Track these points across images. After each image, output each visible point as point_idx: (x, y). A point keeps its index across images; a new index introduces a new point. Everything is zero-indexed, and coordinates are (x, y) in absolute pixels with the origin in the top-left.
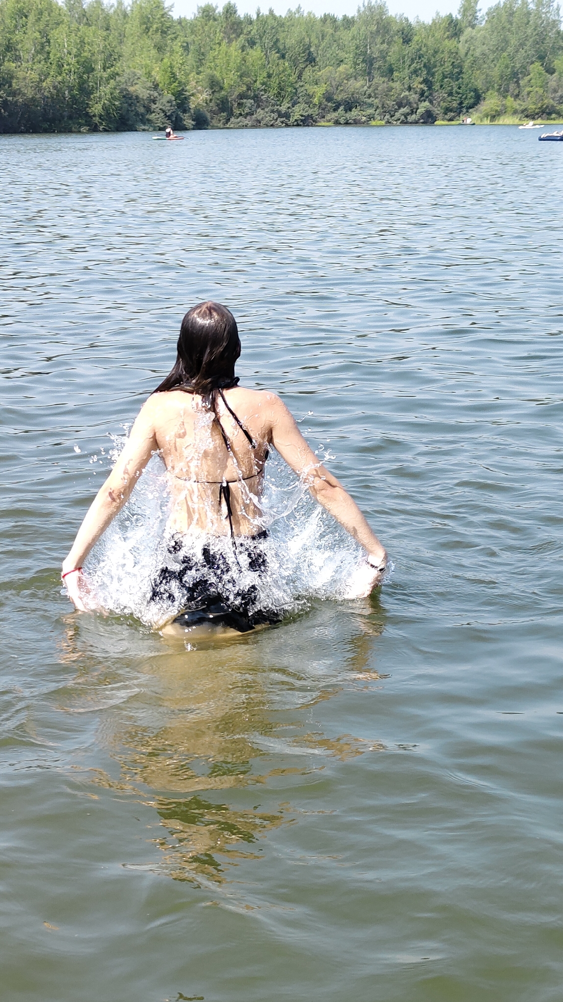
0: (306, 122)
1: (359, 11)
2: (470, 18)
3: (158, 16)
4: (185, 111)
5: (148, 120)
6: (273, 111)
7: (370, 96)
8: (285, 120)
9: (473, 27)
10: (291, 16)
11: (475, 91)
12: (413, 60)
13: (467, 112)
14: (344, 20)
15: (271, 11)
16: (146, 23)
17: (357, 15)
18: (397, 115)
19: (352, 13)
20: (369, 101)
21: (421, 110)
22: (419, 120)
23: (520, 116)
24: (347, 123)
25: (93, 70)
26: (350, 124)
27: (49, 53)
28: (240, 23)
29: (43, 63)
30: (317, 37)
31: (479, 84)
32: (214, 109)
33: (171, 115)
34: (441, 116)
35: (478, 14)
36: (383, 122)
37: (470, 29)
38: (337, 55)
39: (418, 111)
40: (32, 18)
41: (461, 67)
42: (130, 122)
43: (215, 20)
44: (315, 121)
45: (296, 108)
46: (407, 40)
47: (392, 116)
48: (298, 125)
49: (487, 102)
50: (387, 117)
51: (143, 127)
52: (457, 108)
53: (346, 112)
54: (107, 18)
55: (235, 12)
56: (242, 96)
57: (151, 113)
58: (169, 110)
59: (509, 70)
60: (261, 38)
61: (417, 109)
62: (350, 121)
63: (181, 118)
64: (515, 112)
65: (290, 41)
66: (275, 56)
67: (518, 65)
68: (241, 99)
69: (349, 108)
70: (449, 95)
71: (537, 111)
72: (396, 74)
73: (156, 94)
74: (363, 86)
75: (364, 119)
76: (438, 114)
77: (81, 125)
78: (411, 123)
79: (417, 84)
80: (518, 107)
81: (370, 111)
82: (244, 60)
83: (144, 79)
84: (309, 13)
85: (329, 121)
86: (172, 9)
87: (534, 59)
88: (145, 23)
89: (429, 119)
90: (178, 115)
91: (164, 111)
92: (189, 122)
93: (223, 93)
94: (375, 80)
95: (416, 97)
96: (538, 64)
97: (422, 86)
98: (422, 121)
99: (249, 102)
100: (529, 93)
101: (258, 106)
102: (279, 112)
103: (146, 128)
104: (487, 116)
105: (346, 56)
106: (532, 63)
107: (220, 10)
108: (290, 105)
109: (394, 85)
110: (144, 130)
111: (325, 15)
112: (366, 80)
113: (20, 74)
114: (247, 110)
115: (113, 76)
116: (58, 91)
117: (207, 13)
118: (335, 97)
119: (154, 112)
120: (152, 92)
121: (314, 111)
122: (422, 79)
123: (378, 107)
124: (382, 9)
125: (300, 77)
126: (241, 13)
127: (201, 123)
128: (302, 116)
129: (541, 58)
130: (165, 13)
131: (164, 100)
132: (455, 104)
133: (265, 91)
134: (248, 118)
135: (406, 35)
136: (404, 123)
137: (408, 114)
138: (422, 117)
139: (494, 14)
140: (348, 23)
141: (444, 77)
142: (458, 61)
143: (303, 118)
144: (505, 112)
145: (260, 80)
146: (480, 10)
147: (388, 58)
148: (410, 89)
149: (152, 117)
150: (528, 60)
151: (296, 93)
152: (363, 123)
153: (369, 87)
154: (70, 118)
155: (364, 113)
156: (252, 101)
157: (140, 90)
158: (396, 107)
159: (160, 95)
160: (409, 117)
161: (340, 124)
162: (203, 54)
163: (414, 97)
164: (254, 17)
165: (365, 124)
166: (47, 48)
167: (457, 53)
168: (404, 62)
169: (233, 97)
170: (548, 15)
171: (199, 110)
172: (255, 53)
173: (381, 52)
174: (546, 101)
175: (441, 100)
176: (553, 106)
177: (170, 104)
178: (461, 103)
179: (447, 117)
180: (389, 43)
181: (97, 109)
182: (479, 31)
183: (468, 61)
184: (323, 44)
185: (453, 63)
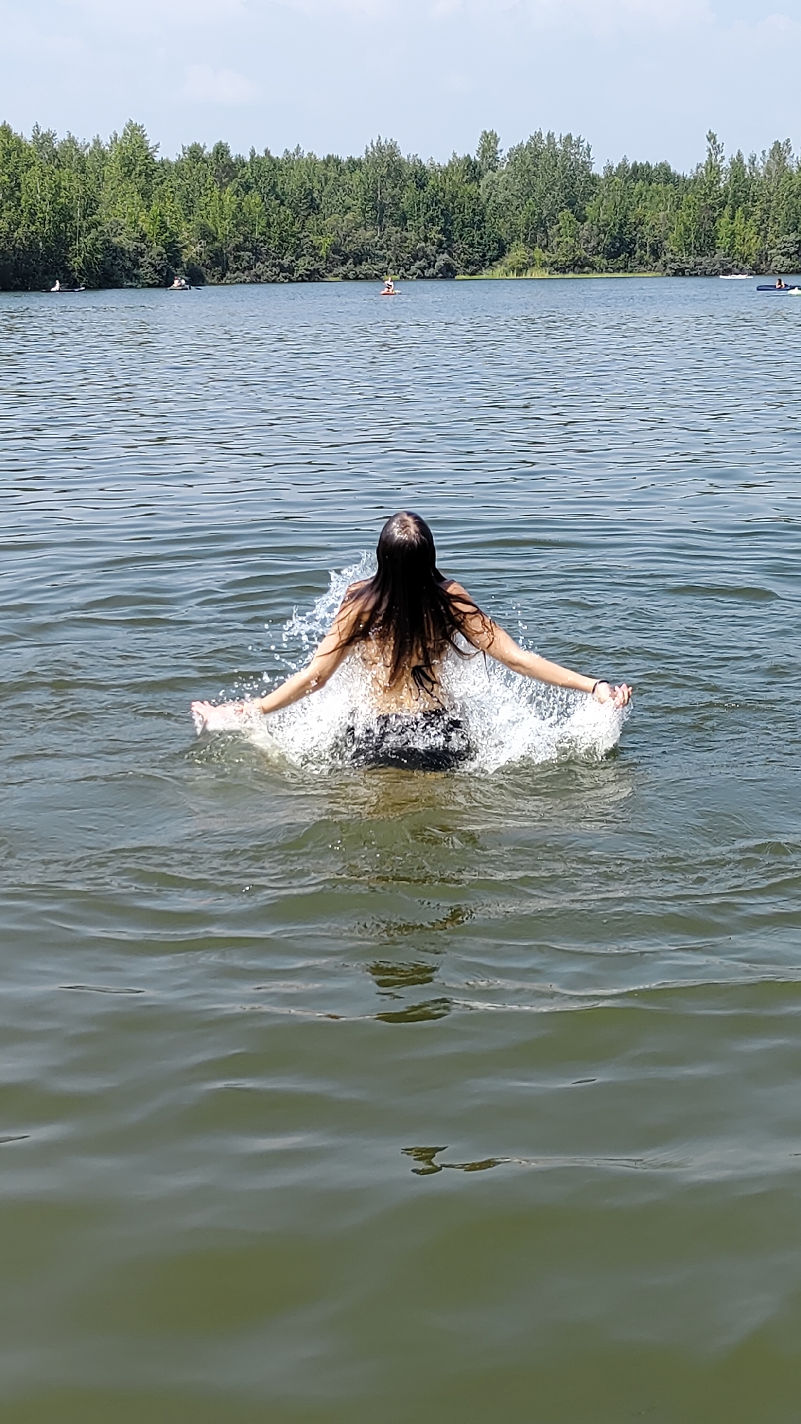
0: (312, 276)
1: (366, 151)
2: (490, 160)
3: (141, 158)
4: (176, 266)
5: (136, 276)
6: (274, 265)
7: (381, 248)
8: (288, 275)
9: (494, 169)
10: (288, 160)
11: (499, 241)
12: (428, 207)
13: (491, 265)
14: (349, 162)
15: (267, 152)
16: (128, 165)
17: (364, 156)
18: (413, 269)
19: (359, 154)
20: (381, 253)
21: (439, 263)
22: (437, 274)
23: (548, 269)
24: (357, 278)
25: (72, 218)
26: (361, 279)
27: (19, 199)
28: (233, 165)
29: (13, 210)
30: (319, 182)
31: (503, 234)
32: (208, 263)
33: (162, 269)
34: (462, 269)
35: (498, 156)
37: (490, 172)
38: (344, 201)
39: (437, 264)
41: (482, 214)
42: (115, 278)
43: (204, 161)
44: (322, 276)
45: (301, 262)
46: (421, 186)
47: (406, 270)
48: (303, 281)
49: (512, 254)
50: (402, 271)
51: (130, 284)
52: (480, 261)
53: (355, 266)
54: (81, 159)
55: (227, 153)
56: (238, 248)
57: (139, 268)
58: (159, 264)
59: (536, 217)
60: (256, 182)
61: (436, 261)
62: (360, 276)
64: (544, 265)
65: (290, 186)
66: (275, 202)
67: (545, 212)
68: (238, 251)
69: (358, 262)
70: (470, 247)
71: (568, 263)
72: (410, 222)
73: (144, 246)
74: (373, 237)
75: (376, 273)
76: (458, 268)
78: (429, 278)
79: (434, 235)
80: (547, 259)
81: (381, 265)
82: (240, 207)
83: (128, 229)
84: (310, 154)
85: (336, 276)
86: (158, 149)
87: (563, 205)
88: (125, 165)
89: (448, 273)
91: (153, 266)
93: (217, 244)
94: (387, 230)
95: (434, 248)
96: (568, 211)
97: (440, 236)
98: (440, 275)
99: (246, 255)
100: (559, 243)
101: (258, 260)
102: (281, 266)
104: (512, 269)
105: (354, 202)
106: (562, 209)
107: (209, 150)
109: (408, 235)
110: (131, 287)
111: (329, 156)
112: (376, 230)
114: (245, 264)
115: (96, 224)
116: (31, 242)
117: (195, 153)
118: (343, 249)
119: (142, 267)
120: (139, 244)
121: (320, 265)
122: (439, 228)
123: (391, 260)
124: (393, 149)
125: (304, 226)
126: (233, 154)
128: (307, 270)
129: (571, 205)
130: (150, 154)
131: (153, 253)
132: (477, 257)
133: (264, 242)
134: (246, 273)
135: (420, 178)
136: (421, 277)
137: (425, 268)
138: (440, 271)
139: (517, 153)
140: (355, 165)
141: (464, 226)
142: (480, 208)
143: (308, 273)
144: (533, 265)
145: (259, 229)
146: (501, 151)
147: (401, 205)
148: (426, 239)
149: (140, 271)
150: (556, 207)
151: (299, 245)
152: (375, 277)
153: (380, 238)
154: (46, 273)
155: (375, 267)
156: (250, 254)
157: (123, 240)
158: (412, 260)
159: (148, 247)
160: (425, 272)
161: (349, 279)
162: (191, 201)
163: (431, 249)
164: (248, 159)
166: (17, 193)
167: (477, 199)
168: (419, 209)
169: (229, 249)
170: (578, 157)
171: (193, 264)
172: (254, 198)
173: (393, 197)
174: (578, 253)
175: (461, 252)
176: (585, 258)
177: (160, 258)
178: (484, 255)
179: (469, 271)
180: (402, 188)
181: (76, 263)
182: (501, 175)
183: (490, 208)
184: (327, 189)
185: (474, 209)
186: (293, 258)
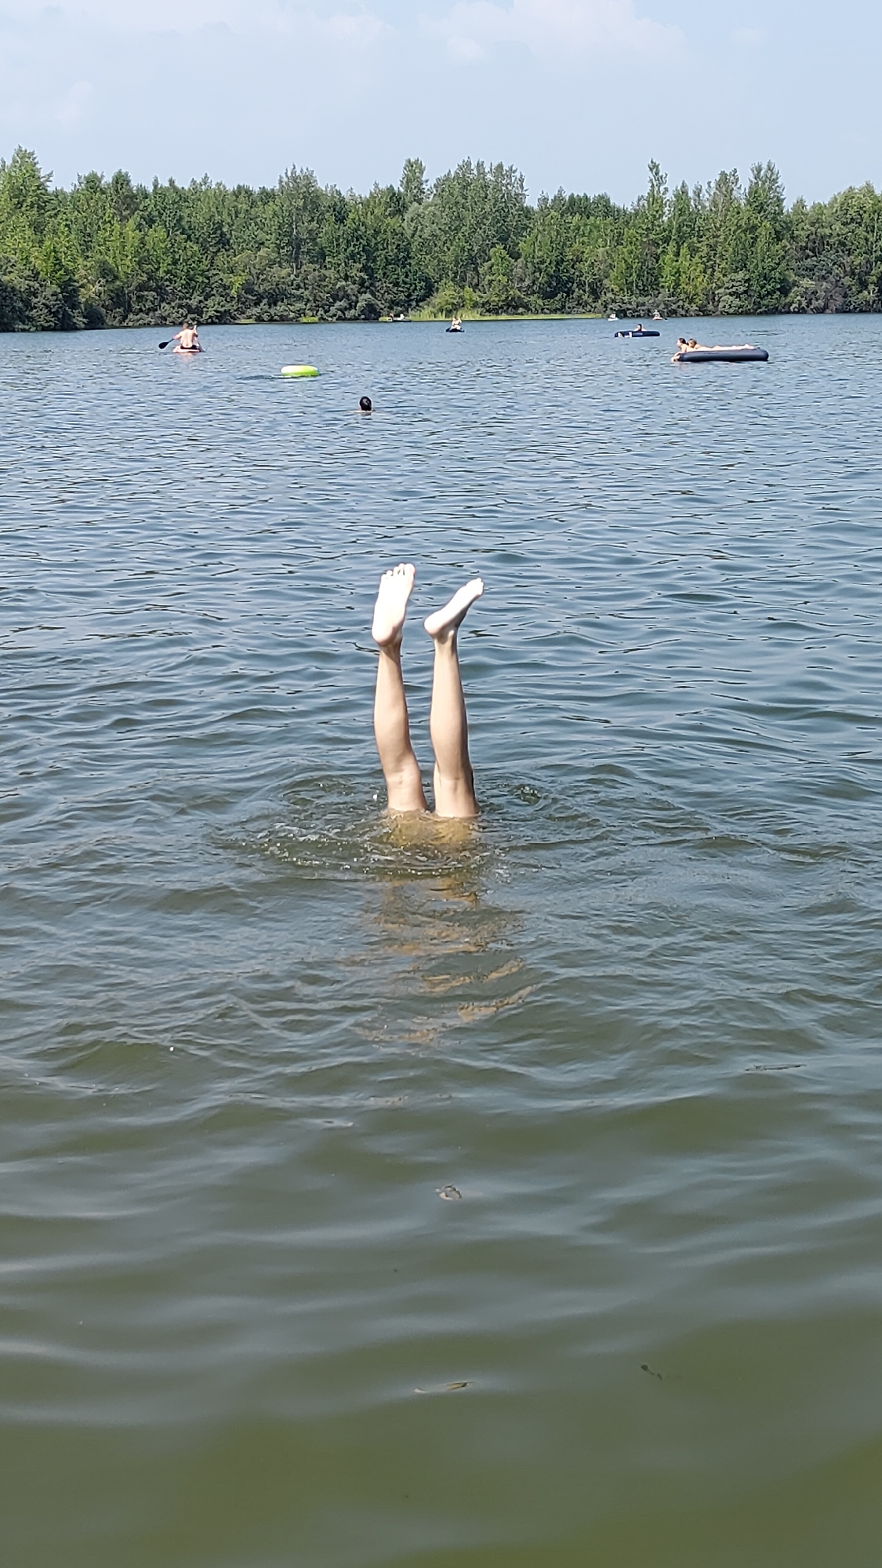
0: (222, 319)
1: (281, 182)
2: (415, 191)
3: (33, 188)
4: (74, 307)
5: (28, 317)
6: (181, 306)
7: (298, 287)
9: (419, 202)
10: (195, 190)
11: (427, 280)
12: (348, 242)
13: (418, 305)
14: (262, 193)
15: (172, 182)
16: (18, 196)
17: (278, 187)
18: (333, 310)
19: (273, 185)
20: (298, 293)
22: (359, 315)
23: (480, 310)
24: (272, 320)
26: (276, 321)
28: (134, 196)
30: (229, 215)
31: (431, 272)
32: (107, 303)
33: (58, 311)
35: (424, 186)
36: (316, 319)
37: (415, 204)
38: (256, 236)
39: (359, 304)
41: (407, 250)
43: (103, 192)
44: (234, 318)
45: (210, 302)
46: (341, 219)
47: (325, 312)
48: (213, 323)
49: (441, 294)
50: (321, 312)
51: (22, 327)
52: (405, 302)
53: (270, 308)
55: (129, 181)
56: (141, 287)
57: (32, 310)
58: (54, 305)
59: (466, 254)
60: (161, 215)
61: (358, 302)
62: (276, 317)
63: (70, 315)
64: (475, 305)
65: (198, 217)
66: (179, 237)
67: (476, 248)
68: (140, 291)
69: (273, 303)
70: (394, 286)
71: (500, 304)
72: (328, 259)
73: (37, 285)
74: (289, 275)
75: (292, 315)
76: (382, 309)
78: (349, 319)
79: (355, 272)
80: (478, 299)
81: (299, 305)
82: (143, 242)
83: (20, 266)
84: (219, 185)
85: (250, 318)
86: (51, 179)
87: (495, 240)
88: (16, 196)
89: (371, 314)
90: (65, 313)
91: (47, 307)
92: (80, 320)
93: (118, 283)
94: (304, 267)
95: (356, 287)
96: (500, 247)
97: (362, 274)
98: (363, 317)
99: (151, 295)
100: (490, 282)
101: (163, 300)
102: (188, 307)
104: (441, 310)
105: (268, 237)
106: (493, 245)
107: (108, 179)
109: (327, 273)
110: (23, 330)
111: (239, 187)
112: (292, 267)
114: (149, 305)
117: (92, 182)
118: (256, 288)
119: (36, 308)
120: (31, 283)
121: (232, 306)
122: (361, 266)
123: (308, 300)
124: (309, 180)
125: (212, 263)
126: (134, 184)
127: (95, 322)
128: (217, 311)
129: (503, 240)
130: (43, 184)
131: (48, 292)
132: (402, 297)
133: (170, 281)
134: (151, 314)
135: (340, 210)
136: (342, 319)
137: (346, 309)
138: (363, 312)
139: (443, 184)
140: (267, 196)
141: (388, 263)
142: (404, 244)
143: (219, 314)
144: (463, 306)
145: (163, 267)
146: (427, 181)
147: (318, 240)
148: (346, 278)
149: (33, 313)
150: (487, 242)
151: (208, 284)
152: (292, 320)
153: (297, 276)
155: (291, 308)
156: (154, 293)
157: (16, 280)
158: (331, 300)
159: (41, 286)
160: (346, 313)
161: (263, 321)
162: (89, 235)
163: (352, 288)
164: (150, 189)
165: (295, 321)
167: (402, 234)
168: (338, 245)
169: (131, 289)
170: (510, 188)
171: (91, 305)
172: (157, 234)
173: (310, 232)
174: (511, 292)
175: (385, 292)
176: (519, 297)
177: (55, 298)
178: (410, 295)
180: (319, 222)
182: (427, 207)
183: (416, 243)
184: (237, 223)
185: (399, 245)
186: (202, 298)
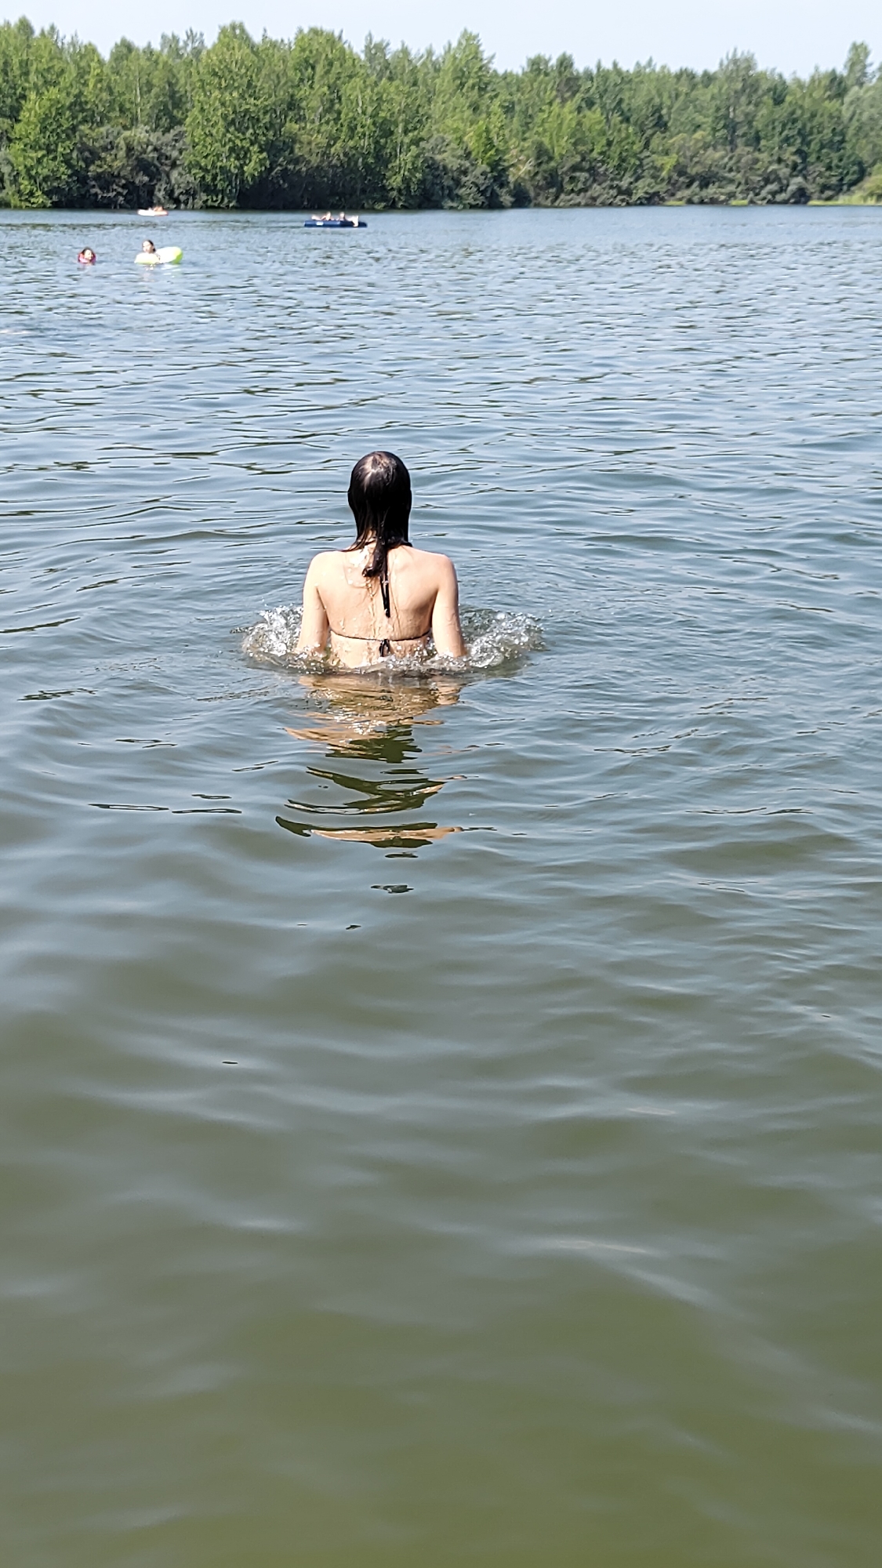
0: (652, 200)
1: (721, 64)
2: (857, 75)
3: (476, 70)
4: (502, 186)
5: (457, 196)
6: (611, 187)
7: (731, 170)
8: (626, 198)
9: (861, 85)
10: (639, 72)
11: (860, 164)
12: (784, 126)
13: (849, 189)
14: (703, 76)
15: (615, 65)
16: (460, 78)
17: (719, 70)
18: (764, 193)
19: (713, 68)
20: (730, 175)
21: (792, 188)
22: (789, 199)
24: (702, 202)
25: (392, 133)
26: (706, 203)
27: (339, 113)
28: (577, 78)
29: (332, 123)
30: (670, 97)
31: (865, 155)
32: (540, 184)
33: (485, 190)
34: (816, 195)
35: (868, 70)
36: (746, 202)
37: (856, 88)
38: (693, 119)
39: (790, 188)
40: (320, 70)
41: (843, 134)
42: (434, 198)
43: (546, 74)
44: (663, 199)
45: (640, 183)
46: (778, 101)
47: (756, 195)
48: (641, 204)
49: (873, 178)
50: (751, 195)
51: (450, 204)
52: (837, 186)
53: (701, 190)
54: (414, 71)
55: (572, 65)
56: (575, 168)
57: (462, 187)
58: (483, 184)
60: (601, 97)
61: (788, 185)
62: (706, 200)
63: (498, 194)
65: (637, 101)
66: (616, 118)
68: (574, 172)
69: (705, 185)
70: (827, 170)
72: (763, 142)
73: (468, 164)
74: (723, 158)
75: (723, 198)
76: (812, 193)
77: (376, 201)
78: (779, 203)
79: (789, 155)
81: (731, 188)
82: (579, 124)
83: (454, 145)
84: (663, 67)
85: (680, 200)
86: (493, 61)
88: (458, 78)
89: (801, 198)
90: (493, 191)
91: (476, 185)
92: (507, 199)
93: (552, 164)
94: (738, 151)
95: (787, 171)
97: (795, 158)
98: (793, 200)
99: (582, 176)
101: (595, 181)
102: (618, 188)
103: (455, 205)
104: (871, 194)
105: (704, 120)
107: (553, 62)
108: (632, 180)
109: (760, 156)
110: (451, 208)
111: (682, 69)
112: (727, 150)
113: (305, 138)
114: (580, 186)
115: (416, 142)
116: (349, 159)
117: (537, 66)
118: (689, 170)
119: (464, 186)
120: (463, 162)
121: (662, 188)
122: (795, 149)
123: (739, 184)
124: (749, 63)
125: (647, 146)
126: (579, 66)
127: (521, 200)
128: (646, 193)
130: (485, 65)
131: (478, 172)
132: (834, 181)
133: (603, 162)
134: (582, 194)
135: (778, 91)
136: (770, 202)
137: (776, 192)
138: (793, 196)
140: (708, 78)
141: (822, 147)
142: (841, 128)
143: (647, 196)
145: (597, 149)
146: (871, 65)
147: (754, 123)
148: (780, 161)
149: (462, 191)
151: (641, 165)
152: (722, 202)
153: (731, 158)
154: (363, 191)
155: (723, 190)
156: (587, 174)
157: (449, 159)
158: (762, 183)
159: (473, 165)
160: (777, 196)
161: (694, 203)
162: (530, 116)
163: (784, 171)
164: (595, 71)
165: (725, 203)
166: (337, 106)
167: (839, 118)
168: (774, 128)
169: (564, 169)
171: (520, 184)
172: (594, 116)
173: (747, 115)
175: (817, 176)
177: (484, 177)
178: (842, 179)
179: (824, 196)
180: (757, 105)
181: (395, 181)
182: (867, 91)
183: (853, 127)
184: (676, 106)
185: (834, 129)
